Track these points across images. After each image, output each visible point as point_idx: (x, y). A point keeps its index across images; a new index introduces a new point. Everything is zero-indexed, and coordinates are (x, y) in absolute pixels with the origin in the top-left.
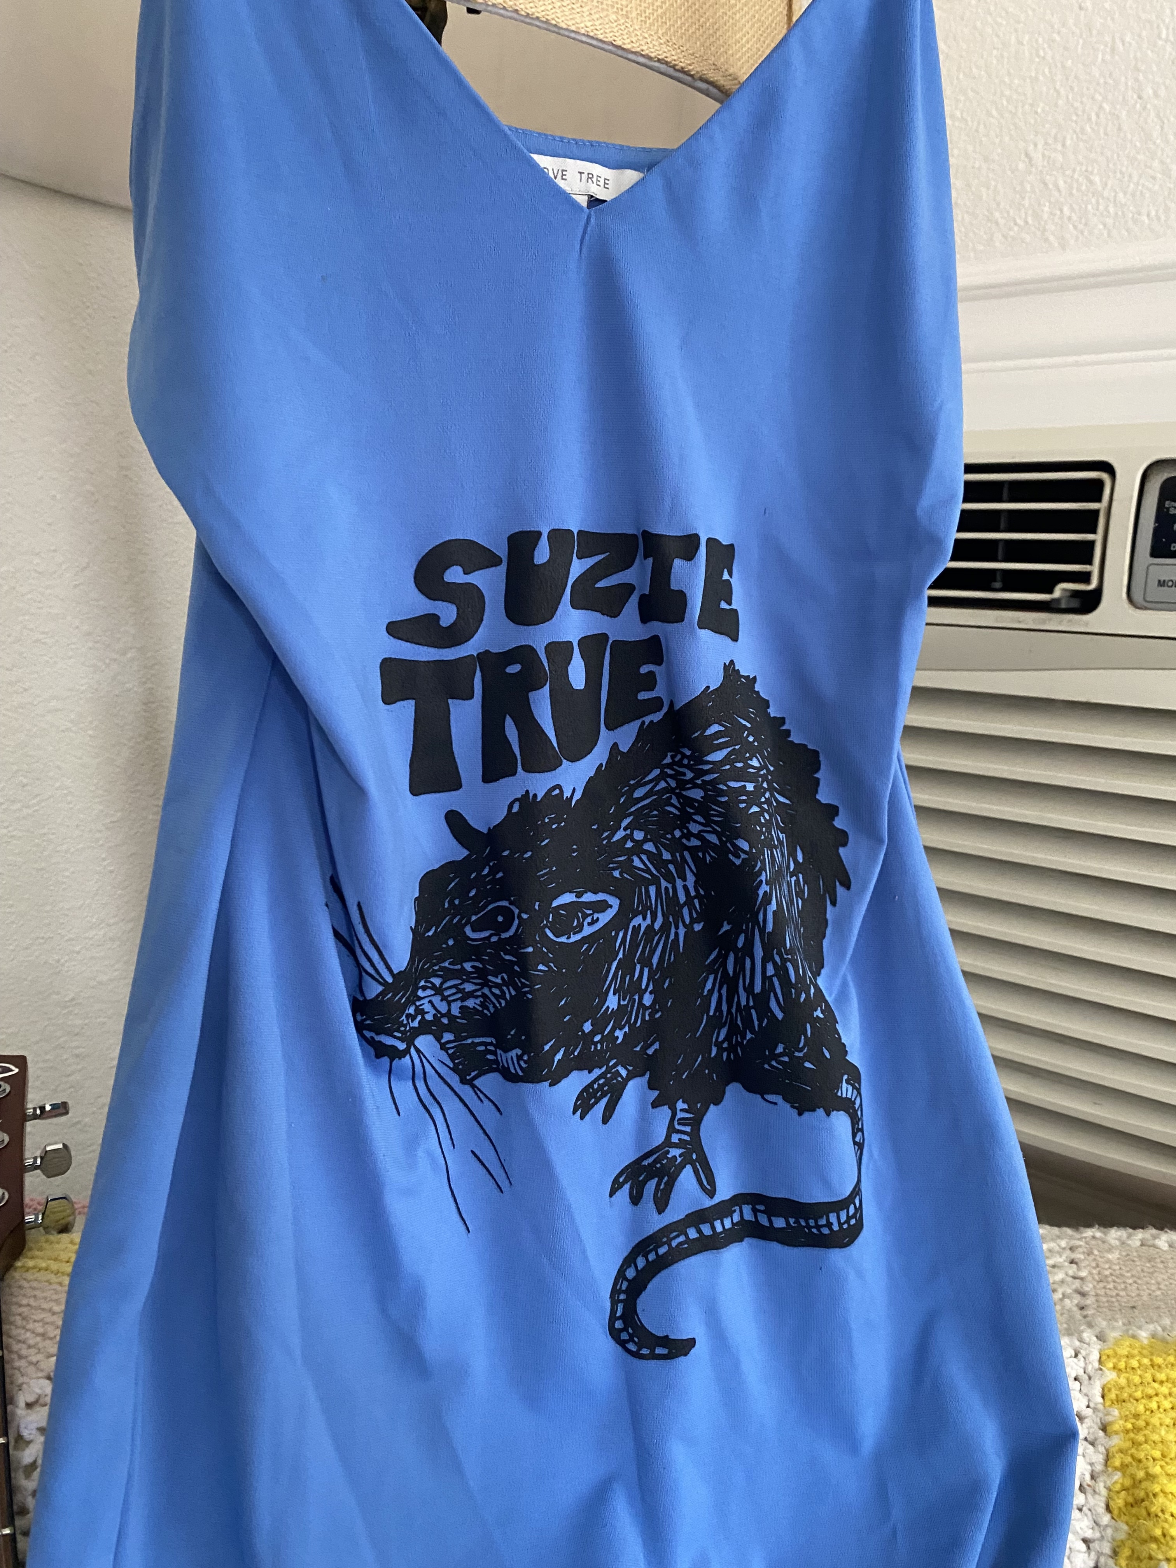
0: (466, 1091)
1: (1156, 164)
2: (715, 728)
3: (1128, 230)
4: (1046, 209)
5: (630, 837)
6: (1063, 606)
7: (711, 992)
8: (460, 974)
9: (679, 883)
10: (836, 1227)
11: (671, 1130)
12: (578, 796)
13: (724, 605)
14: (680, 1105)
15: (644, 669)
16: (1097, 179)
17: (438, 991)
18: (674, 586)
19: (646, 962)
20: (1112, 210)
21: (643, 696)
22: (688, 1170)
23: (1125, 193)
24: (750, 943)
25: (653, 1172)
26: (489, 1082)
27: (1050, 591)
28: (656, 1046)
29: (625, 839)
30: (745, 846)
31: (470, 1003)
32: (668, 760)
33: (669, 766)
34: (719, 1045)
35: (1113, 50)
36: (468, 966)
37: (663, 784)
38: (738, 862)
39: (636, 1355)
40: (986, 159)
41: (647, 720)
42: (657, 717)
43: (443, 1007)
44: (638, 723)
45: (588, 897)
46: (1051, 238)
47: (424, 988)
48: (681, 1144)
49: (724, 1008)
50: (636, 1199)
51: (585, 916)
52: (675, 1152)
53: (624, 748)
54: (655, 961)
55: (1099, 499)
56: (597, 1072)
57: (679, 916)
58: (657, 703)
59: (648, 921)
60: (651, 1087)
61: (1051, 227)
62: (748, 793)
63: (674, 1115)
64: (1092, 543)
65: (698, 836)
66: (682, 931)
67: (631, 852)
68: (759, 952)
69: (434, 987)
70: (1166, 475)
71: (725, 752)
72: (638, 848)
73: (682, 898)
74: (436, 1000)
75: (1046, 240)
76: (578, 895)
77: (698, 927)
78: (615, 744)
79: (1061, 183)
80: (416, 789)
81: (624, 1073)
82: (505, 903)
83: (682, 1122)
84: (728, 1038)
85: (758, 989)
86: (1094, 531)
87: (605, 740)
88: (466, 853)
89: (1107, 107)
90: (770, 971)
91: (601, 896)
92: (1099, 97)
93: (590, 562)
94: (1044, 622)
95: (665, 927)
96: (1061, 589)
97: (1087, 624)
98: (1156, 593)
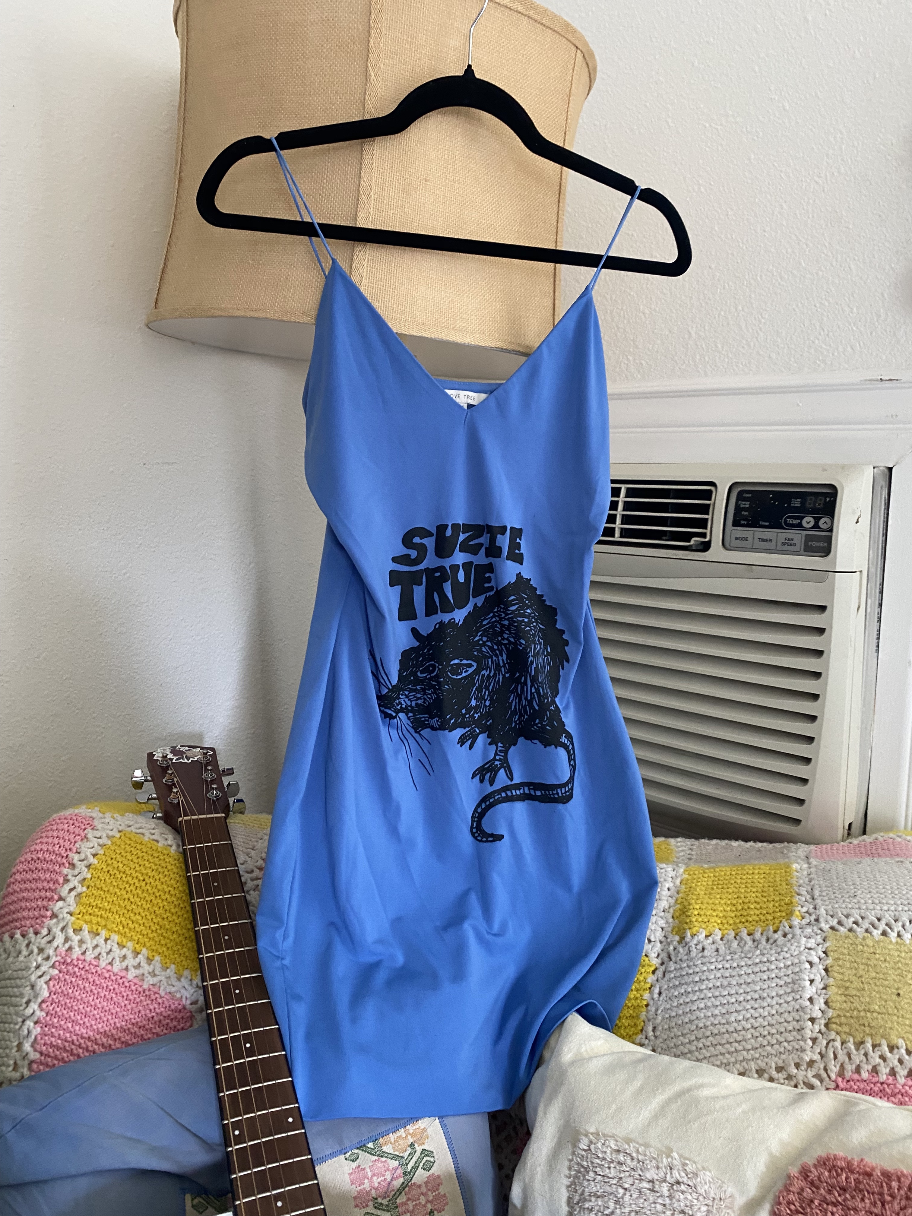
0: (417, 736)
1: (744, 341)
2: (513, 597)
3: (734, 370)
4: (698, 357)
5: (481, 639)
6: (694, 548)
7: (512, 701)
8: (415, 691)
9: (500, 658)
10: (560, 795)
11: (496, 754)
12: (461, 623)
13: (517, 551)
14: (500, 744)
15: (487, 575)
16: (719, 346)
17: (407, 697)
18: (497, 545)
19: (487, 688)
20: (726, 360)
21: (486, 585)
22: (502, 770)
23: (732, 353)
24: (526, 680)
25: (489, 770)
26: (426, 732)
27: (689, 541)
28: (491, 721)
29: (479, 640)
30: (524, 642)
31: (419, 702)
32: (496, 610)
33: (496, 612)
34: (515, 722)
35: (724, 288)
36: (418, 687)
37: (494, 619)
38: (521, 648)
39: (481, 841)
40: (670, 331)
41: (488, 594)
42: (492, 593)
43: (409, 703)
44: (484, 595)
45: (465, 662)
46: (700, 371)
47: (402, 695)
48: (500, 760)
49: (517, 707)
50: (482, 781)
51: (463, 669)
52: (497, 763)
53: (479, 605)
54: (491, 688)
55: (710, 499)
56: (467, 729)
57: (500, 671)
58: (491, 589)
59: (488, 672)
60: (488, 737)
61: (700, 366)
62: (526, 622)
63: (497, 748)
64: (707, 520)
65: (507, 639)
66: (501, 677)
67: (481, 645)
68: (529, 684)
69: (405, 695)
70: (739, 489)
71: (516, 606)
72: (484, 643)
73: (501, 664)
74: (406, 700)
75: (698, 372)
76: (461, 661)
77: (507, 675)
78: (476, 604)
79: (704, 346)
80: (400, 620)
81: (478, 731)
82: (433, 663)
83: (500, 751)
84: (519, 719)
85: (529, 698)
86: (708, 514)
87: (472, 602)
88: (418, 644)
89: (723, 313)
90: (533, 690)
91: (469, 662)
92: (719, 308)
93: (467, 535)
94: (686, 555)
95: (495, 675)
96: (694, 540)
97: (705, 557)
98: (735, 543)
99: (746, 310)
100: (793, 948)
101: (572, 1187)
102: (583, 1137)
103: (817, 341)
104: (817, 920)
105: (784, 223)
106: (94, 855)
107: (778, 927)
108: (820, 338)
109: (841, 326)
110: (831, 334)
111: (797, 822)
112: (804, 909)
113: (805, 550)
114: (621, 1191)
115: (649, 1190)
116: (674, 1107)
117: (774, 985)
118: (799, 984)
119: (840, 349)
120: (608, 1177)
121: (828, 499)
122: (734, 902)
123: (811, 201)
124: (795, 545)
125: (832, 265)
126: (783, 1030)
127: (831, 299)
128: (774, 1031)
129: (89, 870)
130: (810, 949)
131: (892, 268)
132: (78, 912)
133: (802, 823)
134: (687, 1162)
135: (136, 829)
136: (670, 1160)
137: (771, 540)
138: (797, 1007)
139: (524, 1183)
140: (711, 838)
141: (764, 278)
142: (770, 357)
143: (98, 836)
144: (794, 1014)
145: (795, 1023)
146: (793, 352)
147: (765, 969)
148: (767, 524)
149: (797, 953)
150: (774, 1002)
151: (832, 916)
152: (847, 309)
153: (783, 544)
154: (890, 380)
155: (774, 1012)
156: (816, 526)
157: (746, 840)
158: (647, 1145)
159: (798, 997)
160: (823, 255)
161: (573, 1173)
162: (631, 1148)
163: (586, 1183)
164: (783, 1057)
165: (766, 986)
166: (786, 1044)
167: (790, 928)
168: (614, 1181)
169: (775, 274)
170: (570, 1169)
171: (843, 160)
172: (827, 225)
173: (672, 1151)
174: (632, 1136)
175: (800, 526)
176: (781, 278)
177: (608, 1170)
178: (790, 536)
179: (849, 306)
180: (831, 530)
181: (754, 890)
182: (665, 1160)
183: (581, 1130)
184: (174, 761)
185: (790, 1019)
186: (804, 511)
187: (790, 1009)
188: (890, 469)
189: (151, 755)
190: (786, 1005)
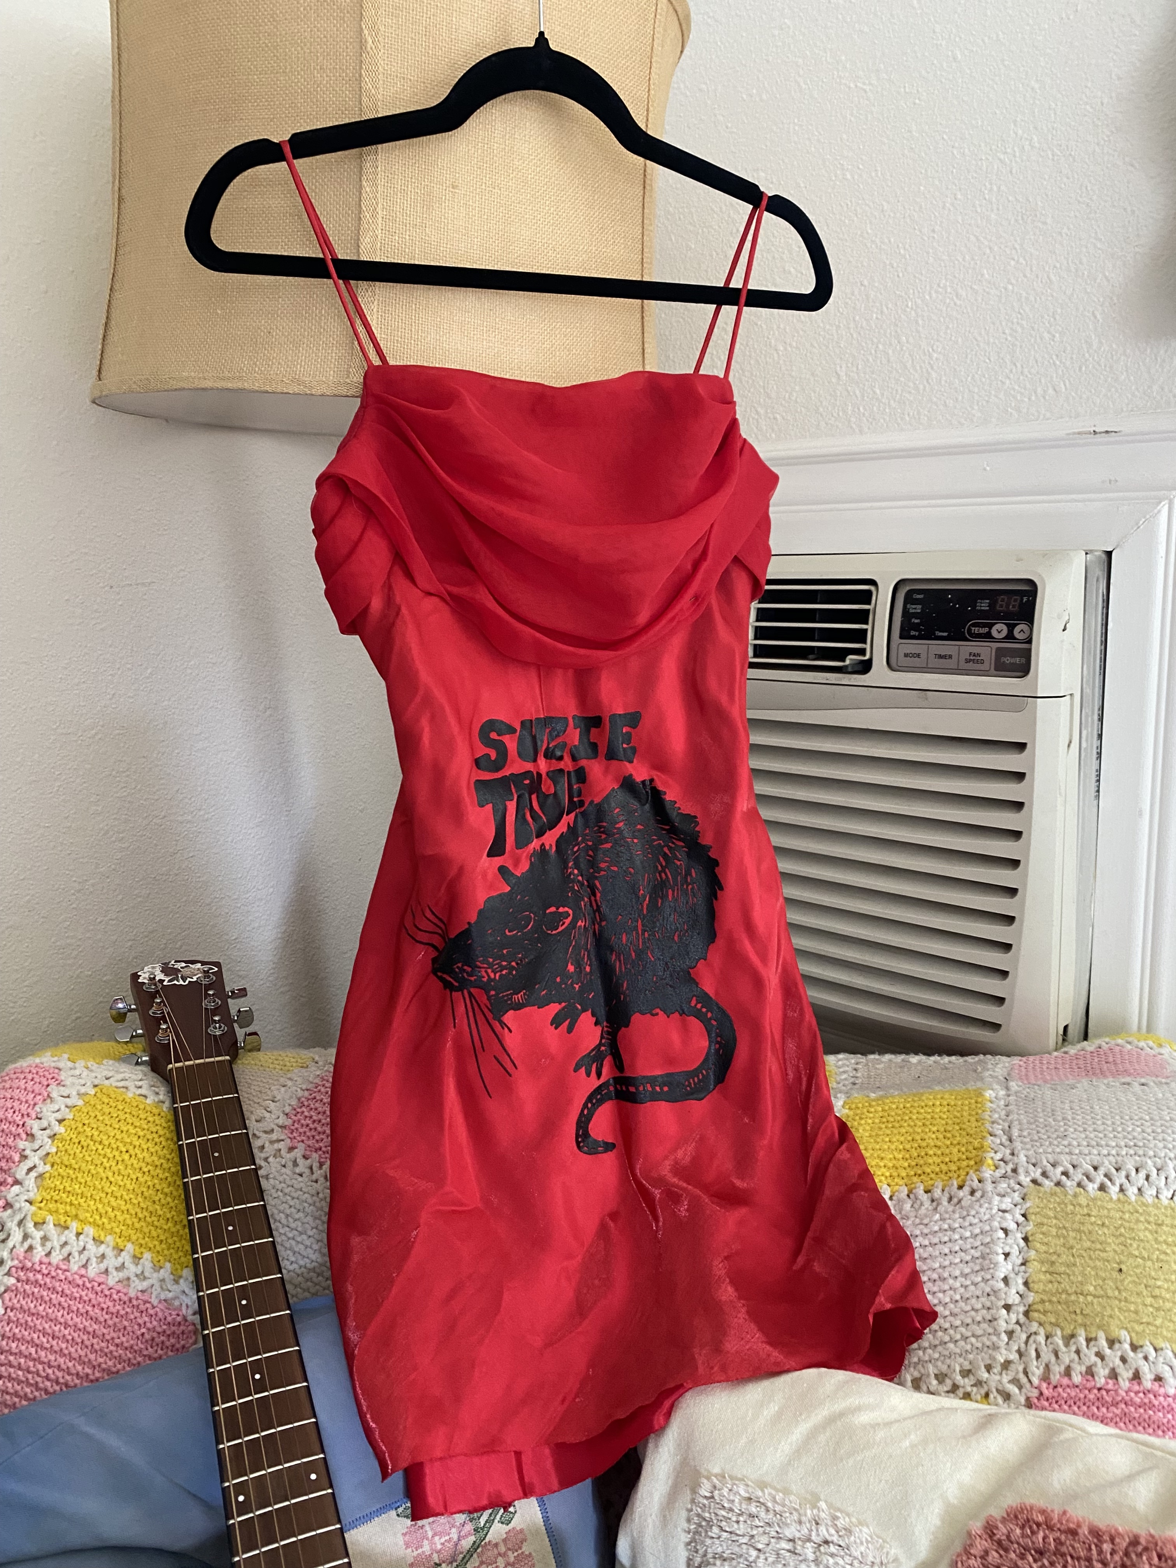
1: (911, 384)
3: (898, 424)
4: (850, 408)
6: (850, 669)
16: (878, 391)
20: (887, 410)
23: (895, 401)
27: (844, 661)
35: (882, 312)
40: (813, 374)
46: (854, 426)
55: (869, 603)
61: (853, 419)
64: (866, 630)
70: (908, 588)
75: (851, 427)
79: (857, 392)
86: (867, 623)
89: (880, 346)
92: (875, 340)
94: (840, 679)
96: (850, 659)
97: (865, 681)
98: (905, 661)
99: (911, 340)
100: (982, 1210)
101: (692, 1544)
102: (705, 1481)
103: (1008, 382)
104: (1014, 1171)
105: (960, 219)
106: (60, 1121)
107: (964, 1181)
108: (1012, 376)
109: (1040, 359)
110: (1026, 370)
111: (996, 1027)
112: (999, 1156)
113: (996, 670)
114: (754, 1553)
115: (789, 1551)
116: (822, 1438)
117: (957, 1260)
118: (990, 1260)
119: (1039, 390)
120: (737, 1535)
121: (1025, 599)
122: (908, 1146)
123: (995, 188)
124: (982, 662)
125: (1025, 276)
126: (969, 1321)
127: (1024, 323)
128: (958, 1323)
129: (53, 1141)
130: (1004, 1211)
131: (1106, 277)
132: (40, 1199)
133: (1002, 1029)
134: (838, 1514)
135: (118, 1081)
136: (815, 1511)
137: (950, 657)
138: (988, 1290)
139: (632, 1536)
140: (882, 1052)
141: (934, 295)
142: (945, 405)
143: (66, 1095)
144: (983, 1299)
145: (985, 1311)
146: (976, 397)
147: (946, 1239)
148: (945, 634)
149: (987, 1217)
150: (958, 1284)
151: (1034, 1165)
152: (1046, 335)
153: (968, 661)
154: (1107, 432)
155: (958, 1297)
156: (1010, 637)
157: (929, 1054)
158: (786, 1492)
159: (989, 1277)
160: (1013, 263)
161: (693, 1527)
162: (765, 1496)
163: (708, 1542)
164: (971, 1357)
165: (947, 1263)
166: (973, 1340)
167: (980, 1181)
168: (745, 1540)
169: (949, 290)
170: (689, 1520)
171: (1036, 128)
172: (1016, 221)
173: (819, 1500)
174: (767, 1479)
175: (988, 636)
176: (957, 296)
177: (736, 1526)
178: (976, 650)
179: (1049, 332)
180: (1029, 641)
181: (935, 1129)
182: (809, 1512)
183: (702, 1471)
184: (165, 983)
185: (979, 1306)
186: (994, 615)
187: (979, 1293)
188: (1109, 554)
189: (135, 976)
190: (972, 1288)
